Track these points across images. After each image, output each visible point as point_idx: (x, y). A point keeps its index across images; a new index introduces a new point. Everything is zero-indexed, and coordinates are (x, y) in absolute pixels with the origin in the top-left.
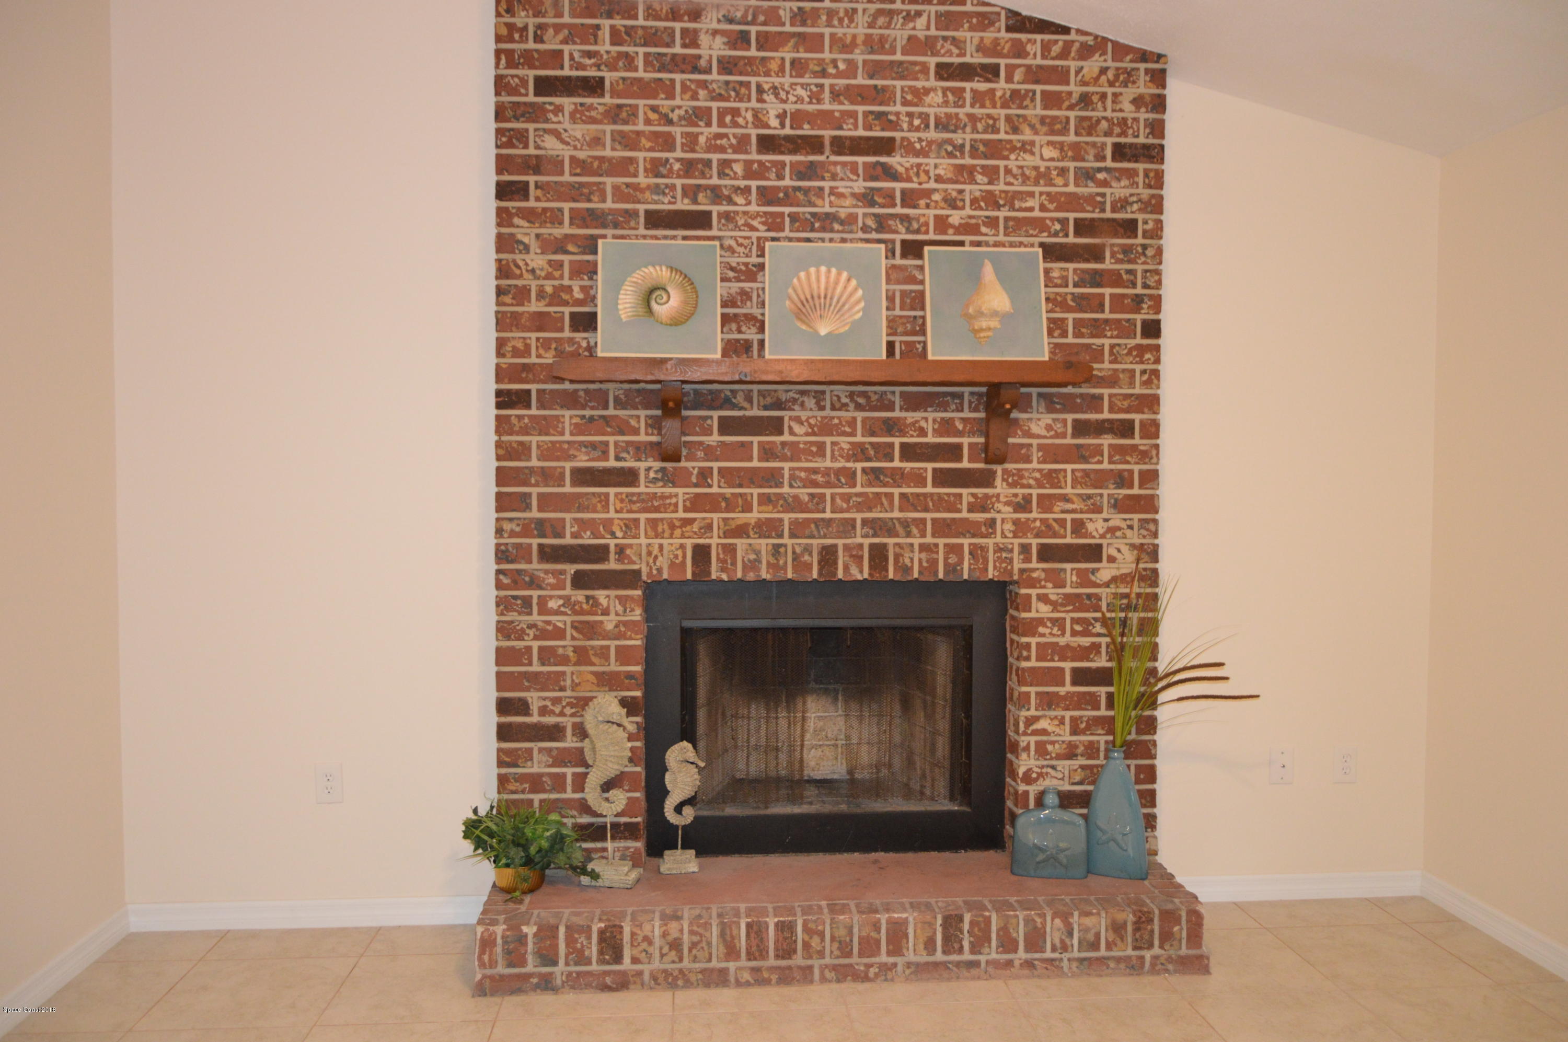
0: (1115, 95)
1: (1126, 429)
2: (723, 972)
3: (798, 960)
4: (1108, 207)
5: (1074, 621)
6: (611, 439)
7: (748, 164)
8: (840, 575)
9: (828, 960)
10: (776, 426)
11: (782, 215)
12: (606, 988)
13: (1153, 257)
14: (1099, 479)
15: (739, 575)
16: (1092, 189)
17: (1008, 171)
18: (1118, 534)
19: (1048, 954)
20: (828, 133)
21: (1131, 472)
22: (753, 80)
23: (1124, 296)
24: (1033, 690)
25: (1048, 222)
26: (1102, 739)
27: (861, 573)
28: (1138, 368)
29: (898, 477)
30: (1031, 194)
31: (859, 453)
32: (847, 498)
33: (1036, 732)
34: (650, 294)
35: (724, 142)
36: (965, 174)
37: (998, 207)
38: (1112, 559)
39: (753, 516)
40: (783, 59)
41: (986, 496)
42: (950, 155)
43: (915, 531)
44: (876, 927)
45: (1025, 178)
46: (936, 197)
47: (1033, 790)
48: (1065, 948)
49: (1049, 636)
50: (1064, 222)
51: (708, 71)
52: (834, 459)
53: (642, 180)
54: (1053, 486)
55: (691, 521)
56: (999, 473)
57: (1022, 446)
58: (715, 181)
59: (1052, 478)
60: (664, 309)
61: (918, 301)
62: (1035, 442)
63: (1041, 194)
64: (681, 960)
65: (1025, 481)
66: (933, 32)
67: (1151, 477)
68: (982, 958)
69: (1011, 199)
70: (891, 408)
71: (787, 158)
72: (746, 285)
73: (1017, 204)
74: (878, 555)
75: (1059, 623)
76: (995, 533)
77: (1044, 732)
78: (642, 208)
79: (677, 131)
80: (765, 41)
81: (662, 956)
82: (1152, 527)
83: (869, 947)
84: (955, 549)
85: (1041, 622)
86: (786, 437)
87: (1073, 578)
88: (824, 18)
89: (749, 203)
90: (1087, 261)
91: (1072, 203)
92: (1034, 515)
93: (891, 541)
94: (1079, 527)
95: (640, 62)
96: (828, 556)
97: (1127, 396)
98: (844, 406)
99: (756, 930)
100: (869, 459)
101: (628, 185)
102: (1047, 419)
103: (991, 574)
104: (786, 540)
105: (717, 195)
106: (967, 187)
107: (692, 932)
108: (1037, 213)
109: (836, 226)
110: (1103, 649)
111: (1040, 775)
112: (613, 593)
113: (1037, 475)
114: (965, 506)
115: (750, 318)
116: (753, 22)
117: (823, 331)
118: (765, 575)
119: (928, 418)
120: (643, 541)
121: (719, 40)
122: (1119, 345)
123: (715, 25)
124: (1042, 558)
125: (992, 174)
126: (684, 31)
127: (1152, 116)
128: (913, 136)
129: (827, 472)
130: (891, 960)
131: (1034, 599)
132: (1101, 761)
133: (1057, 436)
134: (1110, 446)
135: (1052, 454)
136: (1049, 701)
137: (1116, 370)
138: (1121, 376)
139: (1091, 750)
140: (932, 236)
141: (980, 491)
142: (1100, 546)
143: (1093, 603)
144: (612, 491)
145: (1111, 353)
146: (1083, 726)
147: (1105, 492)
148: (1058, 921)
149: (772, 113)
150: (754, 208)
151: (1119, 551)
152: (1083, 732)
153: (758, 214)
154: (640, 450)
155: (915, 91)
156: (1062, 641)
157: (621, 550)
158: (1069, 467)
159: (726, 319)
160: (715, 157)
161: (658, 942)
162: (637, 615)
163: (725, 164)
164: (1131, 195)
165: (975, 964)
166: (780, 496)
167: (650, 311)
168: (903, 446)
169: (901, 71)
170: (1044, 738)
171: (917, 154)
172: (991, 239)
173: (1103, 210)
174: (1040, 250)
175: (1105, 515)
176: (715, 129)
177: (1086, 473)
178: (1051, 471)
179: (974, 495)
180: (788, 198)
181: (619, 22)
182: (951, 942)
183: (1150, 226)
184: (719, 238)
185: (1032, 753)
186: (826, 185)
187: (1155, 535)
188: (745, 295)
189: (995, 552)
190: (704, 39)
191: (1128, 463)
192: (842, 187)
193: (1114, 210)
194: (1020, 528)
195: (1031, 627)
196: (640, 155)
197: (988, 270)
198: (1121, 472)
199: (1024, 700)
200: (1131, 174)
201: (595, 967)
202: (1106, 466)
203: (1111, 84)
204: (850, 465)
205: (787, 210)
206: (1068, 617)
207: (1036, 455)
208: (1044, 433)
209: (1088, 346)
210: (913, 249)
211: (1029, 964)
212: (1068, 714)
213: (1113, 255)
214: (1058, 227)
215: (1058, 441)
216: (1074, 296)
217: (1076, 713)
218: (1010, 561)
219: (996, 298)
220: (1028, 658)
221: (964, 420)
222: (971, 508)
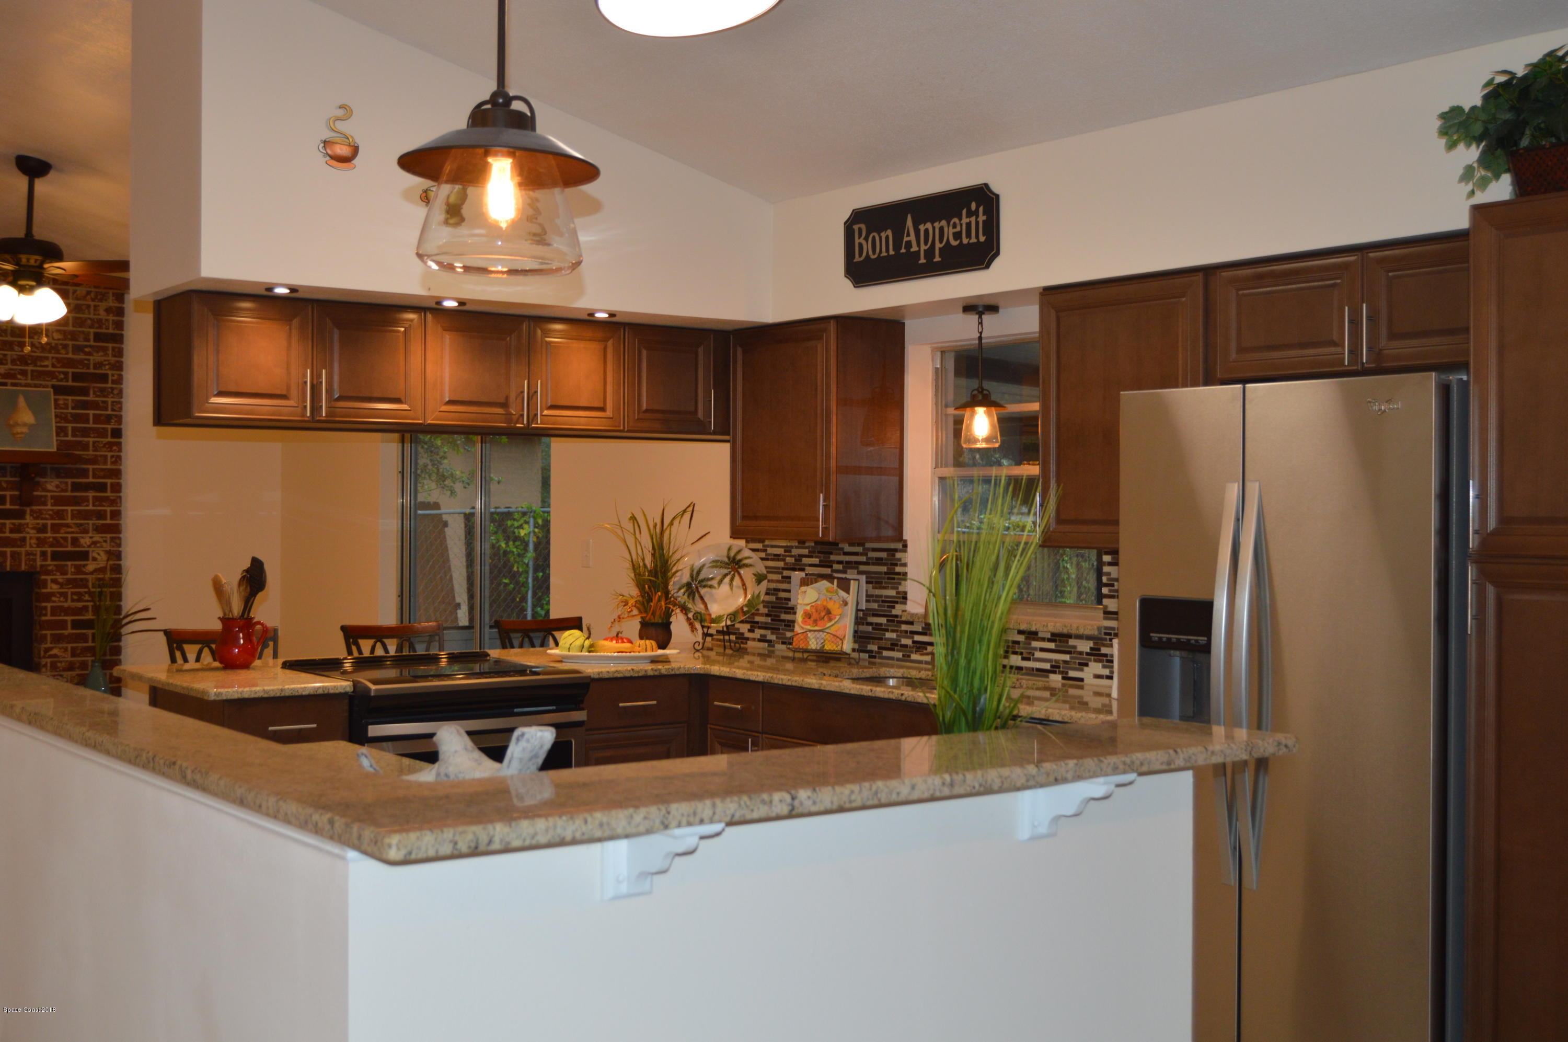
0: (95, 306)
1: (102, 487)
4: (92, 367)
5: (73, 593)
13: (118, 394)
14: (86, 515)
16: (82, 356)
18: (98, 545)
21: (105, 511)
23: (101, 415)
24: (48, 633)
25: (57, 374)
26: (90, 659)
28: (109, 454)
30: (47, 358)
33: (51, 656)
37: (27, 364)
38: (95, 559)
41: (20, 525)
49: (57, 601)
50: (66, 374)
54: (60, 519)
56: (28, 512)
57: (42, 496)
59: (59, 515)
62: (49, 494)
63: (53, 358)
65: (43, 516)
67: (117, 514)
69: (34, 360)
73: (39, 363)
75: (64, 595)
76: (25, 545)
77: (55, 656)
82: (118, 541)
85: (53, 594)
87: (71, 570)
90: (79, 395)
91: (70, 363)
92: (49, 535)
94: (75, 542)
97: (103, 470)
102: (56, 482)
103: (23, 567)
106: (9, 353)
108: (50, 368)
110: (90, 609)
113: (51, 512)
114: (7, 530)
122: (98, 442)
124: (53, 559)
127: (116, 318)
131: (49, 581)
133: (63, 491)
134: (94, 497)
135: (58, 501)
136: (57, 639)
137: (96, 456)
138: (99, 458)
139: (84, 666)
141: (17, 522)
142: (87, 552)
143: (83, 583)
145: (94, 446)
146: (79, 652)
147: (91, 522)
151: (99, 554)
152: (79, 656)
156: (66, 605)
158: (69, 508)
164: (105, 360)
170: (56, 659)
172: (23, 382)
173: (88, 368)
174: (52, 390)
175: (90, 535)
177: (79, 512)
178: (59, 511)
179: (13, 524)
183: (116, 377)
185: (49, 668)
187: (119, 545)
189: (26, 555)
191: (104, 506)
193: (95, 368)
194: (41, 542)
195: (48, 597)
197: (22, 401)
198: (100, 511)
199: (44, 638)
200: (105, 349)
202: (91, 507)
203: (93, 300)
206: (69, 591)
207: (50, 502)
208: (55, 489)
209: (80, 442)
212: (70, 646)
213: (94, 393)
214: (62, 376)
215: (63, 494)
216: (73, 415)
217: (74, 645)
218: (35, 560)
219: (26, 416)
220: (46, 615)
221: (6, 482)
222: (11, 531)
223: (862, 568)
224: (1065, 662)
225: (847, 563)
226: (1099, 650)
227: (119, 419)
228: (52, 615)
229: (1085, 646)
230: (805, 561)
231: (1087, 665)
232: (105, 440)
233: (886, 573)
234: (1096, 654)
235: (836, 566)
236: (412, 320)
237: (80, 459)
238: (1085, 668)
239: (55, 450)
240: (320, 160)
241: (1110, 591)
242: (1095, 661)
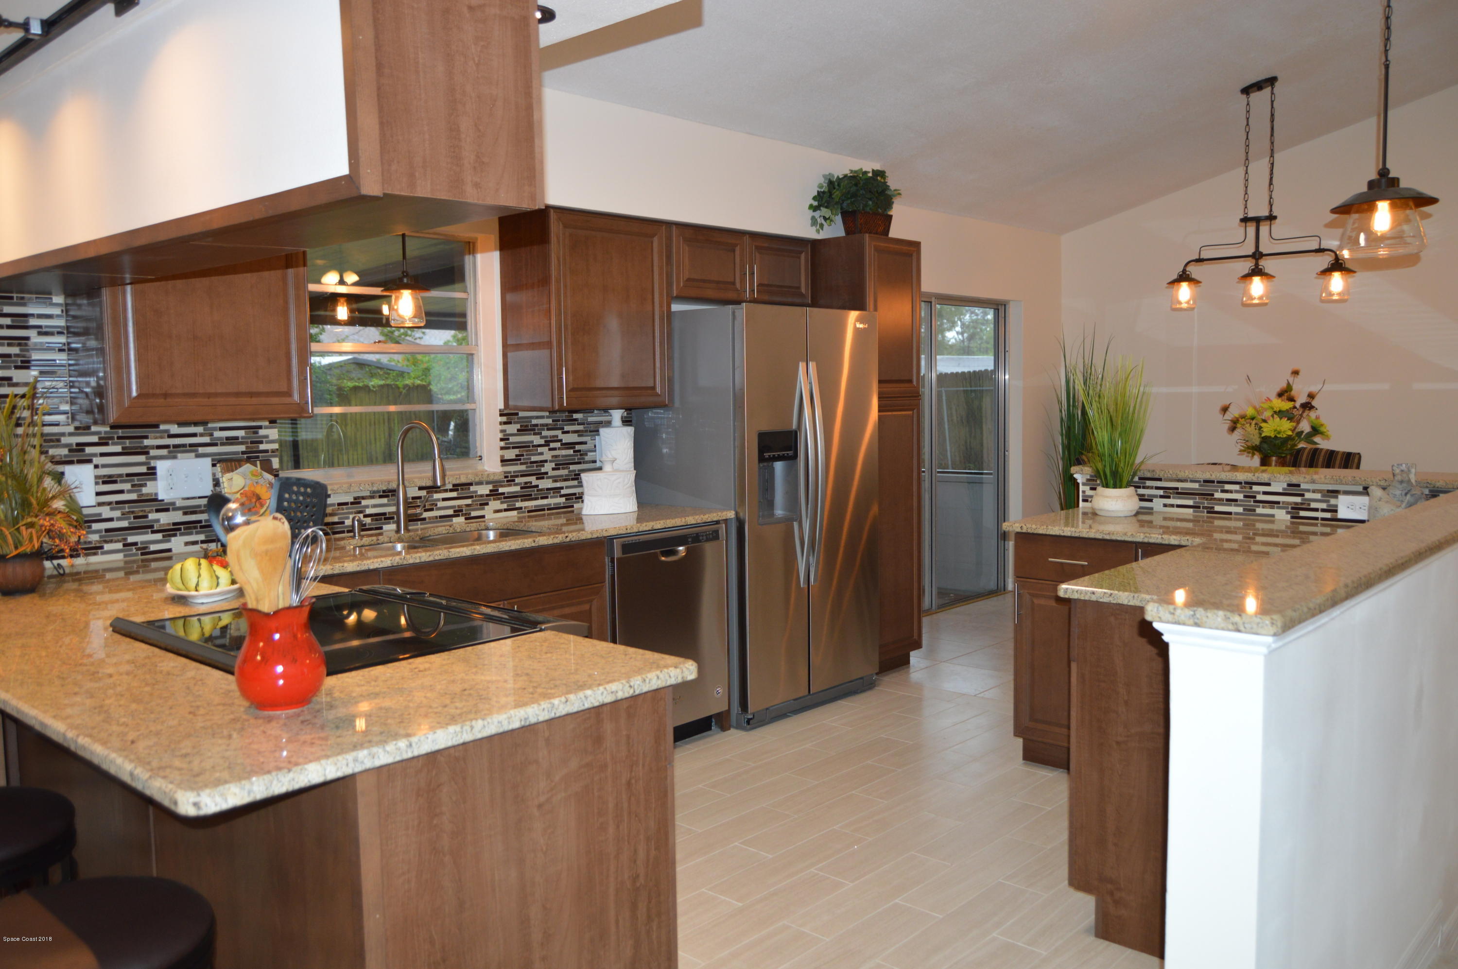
223: (201, 450)
224: (467, 505)
225: (175, 446)
226: (497, 490)
229: (484, 490)
230: (89, 450)
231: (487, 504)
233: (243, 453)
234: (494, 494)
235: (153, 453)
238: (486, 507)
241: (506, 444)
242: (494, 500)
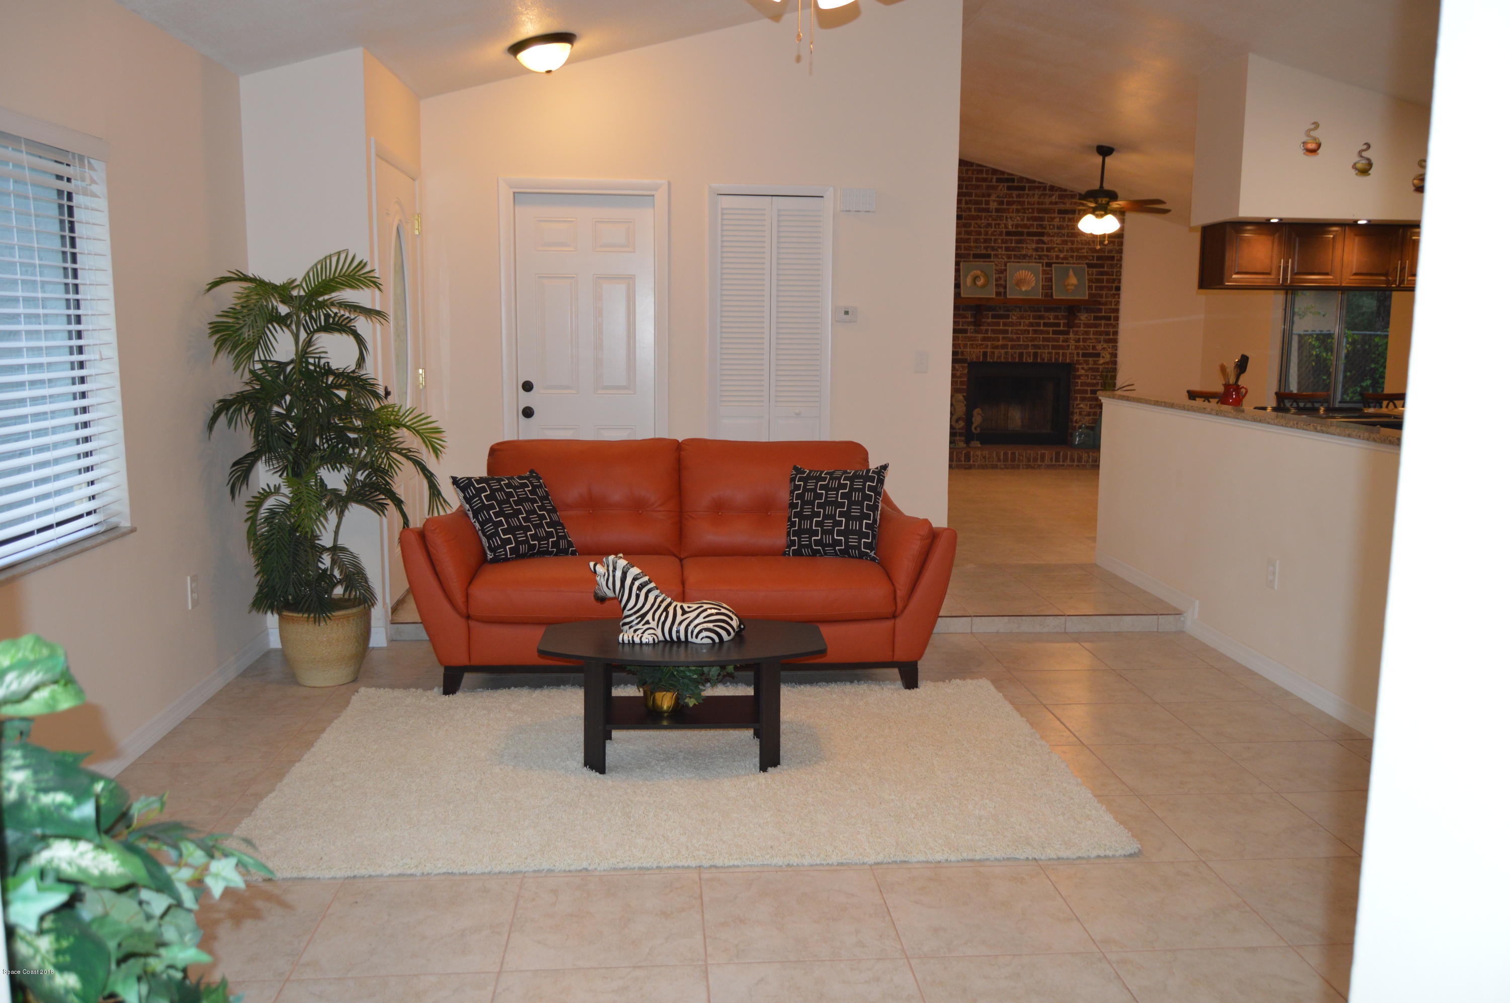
1: (1109, 318)
2: (997, 465)
3: (1016, 462)
4: (1106, 252)
5: (1091, 375)
6: (961, 320)
7: (1002, 240)
8: (1024, 360)
9: (1024, 463)
10: (1007, 317)
11: (1011, 255)
12: (966, 468)
13: (1119, 267)
14: (1101, 333)
15: (995, 360)
17: (1077, 241)
18: (1106, 349)
19: (1083, 463)
20: (1026, 230)
21: (1110, 331)
22: (1005, 215)
23: (1110, 279)
24: (1079, 396)
25: (1089, 257)
27: (1030, 360)
28: (1113, 300)
29: (1042, 332)
30: (1084, 248)
31: (1031, 325)
32: (1027, 338)
33: (1079, 408)
34: (976, 278)
35: (996, 233)
36: (1065, 242)
37: (1074, 252)
38: (1103, 357)
39: (1001, 343)
40: (1013, 209)
41: (1067, 338)
42: (1061, 237)
43: (1046, 348)
44: (1037, 454)
45: (1082, 244)
46: (1056, 249)
47: (1077, 425)
48: (1088, 461)
49: (1083, 379)
50: (1093, 257)
51: (992, 212)
52: (1024, 326)
53: (972, 244)
54: (1087, 335)
55: (982, 344)
56: (1071, 331)
57: (1078, 323)
58: (993, 244)
59: (1087, 333)
60: (981, 282)
61: (1051, 280)
62: (1082, 322)
63: (1087, 248)
64: (985, 461)
65: (1079, 334)
66: (1057, 200)
67: (1116, 333)
68: (1065, 464)
69: (1078, 250)
70: (1040, 311)
71: (1014, 238)
72: (1001, 275)
74: (1035, 354)
75: (1087, 376)
76: (1069, 349)
77: (1081, 408)
78: (972, 252)
79: (982, 230)
80: (1009, 203)
81: (981, 460)
82: (1115, 348)
83: (1035, 460)
84: (1058, 354)
85: (1082, 375)
86: (1010, 320)
87: (1091, 362)
88: (1026, 196)
89: (1002, 251)
90: (1100, 268)
91: (1095, 251)
93: (1039, 351)
94: (1094, 348)
95: (973, 210)
96: (1021, 355)
97: (1110, 309)
98: (1027, 311)
99: (1005, 454)
100: (1033, 326)
101: (968, 246)
102: (1086, 315)
103: (1068, 361)
104: (1009, 350)
105: (993, 249)
106: (1065, 246)
107: (989, 454)
108: (1085, 254)
109: (1027, 258)
110: (1100, 384)
111: (1080, 421)
112: (960, 365)
113: (1082, 332)
114: (1061, 341)
115: (1001, 285)
116: (1006, 197)
117: (1024, 289)
118: (1003, 360)
119: (1051, 315)
120: (968, 350)
121: (995, 204)
122: (1108, 293)
123: (994, 199)
124: (1083, 356)
125: (1072, 242)
126: (986, 201)
128: (1050, 231)
129: (1021, 330)
130: (1040, 463)
131: (1080, 369)
132: (1098, 417)
133: (1089, 320)
134: (1104, 323)
135: (1086, 325)
136: (1083, 399)
137: (1107, 301)
139: (1095, 414)
140: (1054, 261)
141: (1065, 336)
142: (1100, 354)
143: (1097, 370)
144: (960, 335)
145: (1106, 296)
147: (1102, 337)
148: (1086, 455)
149: (1010, 225)
150: (1004, 252)
151: (1105, 354)
152: (1093, 408)
153: (1004, 255)
154: (969, 324)
155: (1051, 217)
156: (1088, 381)
157: (962, 353)
158: (1092, 330)
159: (996, 285)
160: (993, 238)
161: (980, 457)
162: (966, 371)
163: (996, 240)
164: (1114, 248)
165: (1063, 465)
166: (1008, 337)
167: (975, 283)
168: (1044, 323)
169: (1047, 211)
171: (1051, 236)
172: (1072, 262)
173: (1104, 253)
174: (1086, 266)
175: (1102, 344)
176: (993, 229)
177: (1097, 332)
178: (1087, 331)
179: (1064, 338)
180: (1014, 249)
181: (968, 198)
182: (1057, 459)
183: (1118, 258)
184: (993, 262)
185: (1078, 414)
186: (1024, 246)
187: (1116, 350)
188: (1000, 278)
189: (1069, 355)
190: (991, 203)
191: (1109, 328)
192: (1029, 246)
193: (1108, 253)
194: (1077, 348)
195: (1079, 377)
196: (972, 237)
197: (1071, 272)
198: (1107, 331)
199: (1076, 399)
201: (963, 463)
202: (1103, 329)
204: (1028, 328)
205: (1013, 253)
207: (1082, 326)
208: (1085, 319)
209: (1098, 294)
210: (1049, 265)
211: (1078, 466)
212: (1089, 403)
213: (1107, 266)
214: (1091, 258)
215: (1089, 322)
216: (1095, 279)
217: (1091, 403)
218: (1073, 357)
219: (1073, 280)
220: (1078, 386)
221: (1062, 316)
222: (1063, 341)
227: (1119, 281)
228: (1081, 386)
232: (1111, 292)
236: (1337, 231)
237: (1100, 303)
239: (1087, 298)
240: (1301, 151)
